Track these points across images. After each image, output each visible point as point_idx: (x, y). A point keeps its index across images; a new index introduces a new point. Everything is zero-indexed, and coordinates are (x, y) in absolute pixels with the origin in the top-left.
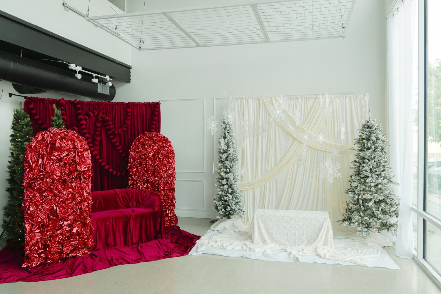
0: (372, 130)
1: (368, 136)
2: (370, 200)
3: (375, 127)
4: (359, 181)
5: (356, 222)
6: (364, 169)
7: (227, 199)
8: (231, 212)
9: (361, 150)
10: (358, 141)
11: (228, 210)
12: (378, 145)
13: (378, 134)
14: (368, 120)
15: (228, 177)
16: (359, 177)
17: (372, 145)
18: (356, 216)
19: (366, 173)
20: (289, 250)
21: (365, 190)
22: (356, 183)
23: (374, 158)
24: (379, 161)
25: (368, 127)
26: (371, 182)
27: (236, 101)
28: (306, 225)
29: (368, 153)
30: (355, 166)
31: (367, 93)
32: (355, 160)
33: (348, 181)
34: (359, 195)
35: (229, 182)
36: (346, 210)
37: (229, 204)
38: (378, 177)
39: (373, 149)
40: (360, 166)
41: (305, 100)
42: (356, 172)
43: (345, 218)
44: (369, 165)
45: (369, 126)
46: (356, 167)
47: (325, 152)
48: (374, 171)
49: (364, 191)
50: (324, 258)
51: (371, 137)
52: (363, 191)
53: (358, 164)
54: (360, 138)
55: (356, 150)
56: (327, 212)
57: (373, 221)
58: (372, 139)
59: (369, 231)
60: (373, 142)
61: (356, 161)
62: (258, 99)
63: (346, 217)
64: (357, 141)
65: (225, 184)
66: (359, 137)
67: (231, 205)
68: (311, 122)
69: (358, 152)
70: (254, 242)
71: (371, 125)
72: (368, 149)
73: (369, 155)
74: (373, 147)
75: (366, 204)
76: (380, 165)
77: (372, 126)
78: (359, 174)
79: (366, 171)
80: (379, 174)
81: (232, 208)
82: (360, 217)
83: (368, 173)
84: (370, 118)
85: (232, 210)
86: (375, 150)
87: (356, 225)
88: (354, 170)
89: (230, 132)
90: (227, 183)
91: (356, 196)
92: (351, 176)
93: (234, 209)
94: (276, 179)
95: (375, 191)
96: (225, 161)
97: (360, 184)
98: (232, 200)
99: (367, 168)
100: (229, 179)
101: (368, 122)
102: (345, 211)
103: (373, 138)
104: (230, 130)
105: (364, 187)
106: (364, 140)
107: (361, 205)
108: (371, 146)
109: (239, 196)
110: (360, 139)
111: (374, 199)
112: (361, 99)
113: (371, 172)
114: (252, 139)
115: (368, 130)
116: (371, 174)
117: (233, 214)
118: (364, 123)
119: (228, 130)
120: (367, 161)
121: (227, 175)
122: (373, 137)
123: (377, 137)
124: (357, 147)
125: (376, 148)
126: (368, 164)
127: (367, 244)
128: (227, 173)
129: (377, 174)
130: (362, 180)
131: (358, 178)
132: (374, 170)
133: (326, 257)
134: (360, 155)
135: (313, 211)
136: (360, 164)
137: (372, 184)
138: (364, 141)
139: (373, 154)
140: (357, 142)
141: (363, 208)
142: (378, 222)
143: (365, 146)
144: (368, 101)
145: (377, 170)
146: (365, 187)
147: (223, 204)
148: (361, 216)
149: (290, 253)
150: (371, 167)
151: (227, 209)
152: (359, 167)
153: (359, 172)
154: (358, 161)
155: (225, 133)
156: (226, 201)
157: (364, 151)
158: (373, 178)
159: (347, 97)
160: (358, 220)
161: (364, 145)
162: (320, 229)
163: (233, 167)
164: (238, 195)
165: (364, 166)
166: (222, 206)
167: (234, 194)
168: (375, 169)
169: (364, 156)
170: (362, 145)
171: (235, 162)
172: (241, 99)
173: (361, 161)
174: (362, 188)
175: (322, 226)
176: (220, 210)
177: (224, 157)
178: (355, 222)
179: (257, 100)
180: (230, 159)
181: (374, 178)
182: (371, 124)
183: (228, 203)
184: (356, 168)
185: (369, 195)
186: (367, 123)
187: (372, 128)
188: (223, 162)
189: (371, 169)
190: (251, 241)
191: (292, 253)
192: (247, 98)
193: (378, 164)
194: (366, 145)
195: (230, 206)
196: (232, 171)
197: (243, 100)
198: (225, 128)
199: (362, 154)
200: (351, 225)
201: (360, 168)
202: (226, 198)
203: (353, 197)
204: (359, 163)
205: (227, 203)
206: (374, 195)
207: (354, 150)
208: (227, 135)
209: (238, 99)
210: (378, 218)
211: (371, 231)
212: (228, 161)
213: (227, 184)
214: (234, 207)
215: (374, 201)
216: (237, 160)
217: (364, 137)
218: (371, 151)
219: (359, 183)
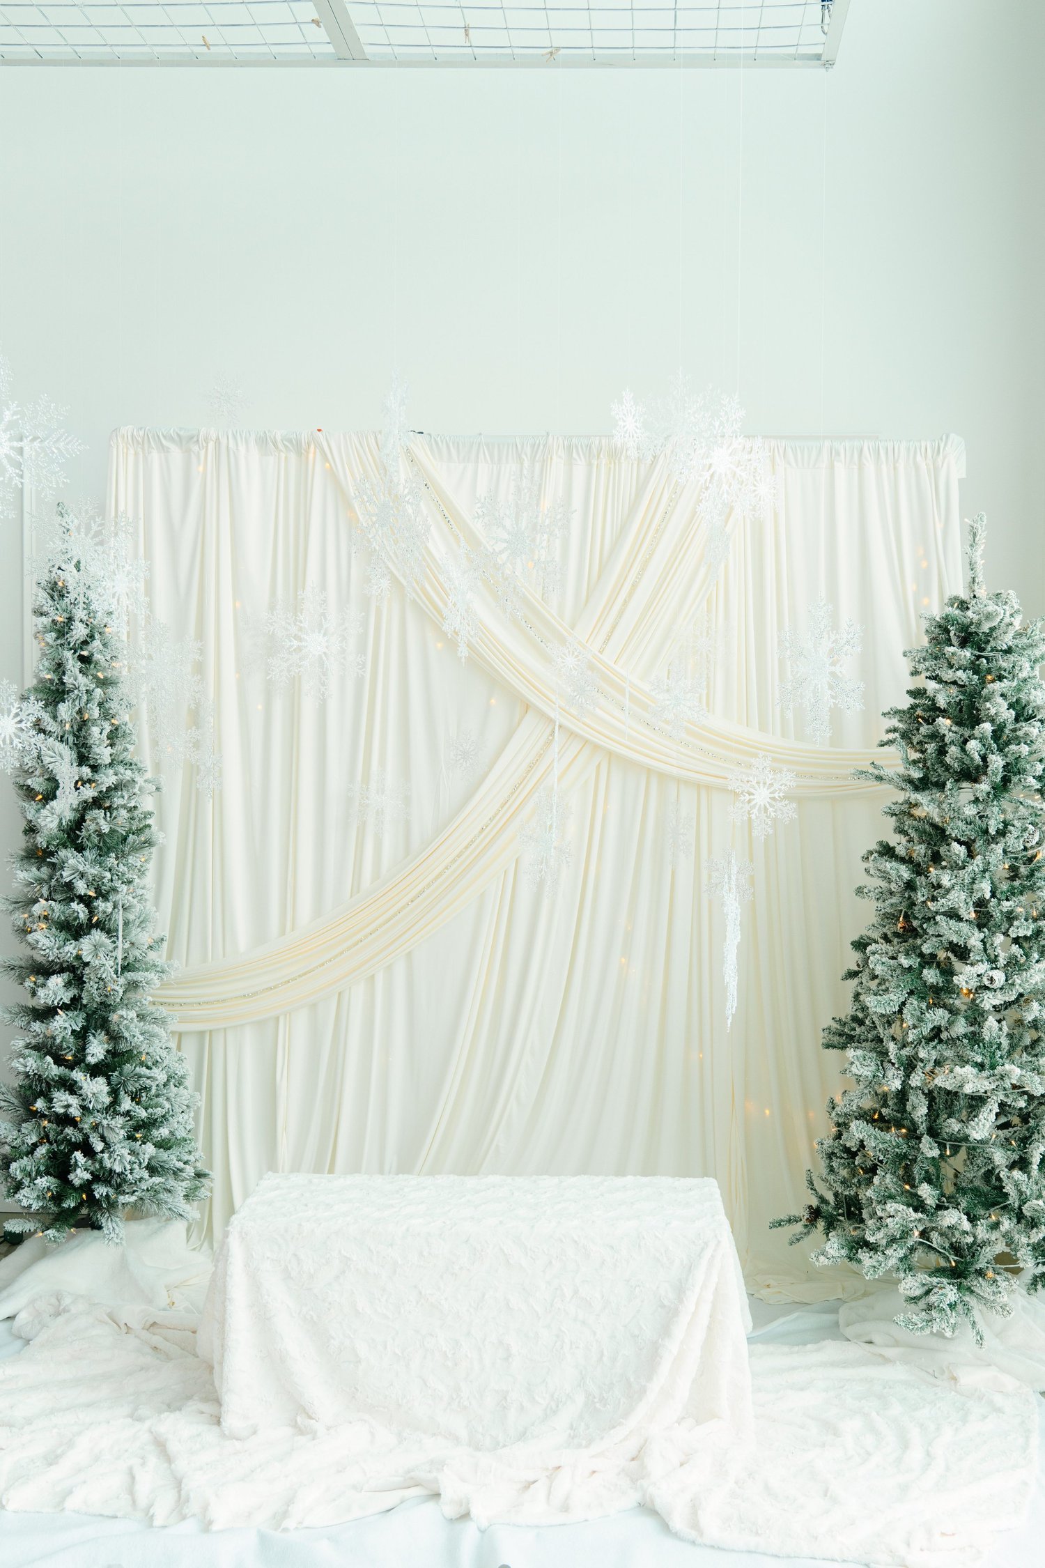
0: (987, 658)
1: (964, 693)
2: (977, 1102)
3: (1007, 640)
4: (908, 977)
5: (892, 1240)
6: (943, 904)
7: (68, 1106)
8: (100, 1190)
9: (921, 785)
10: (901, 726)
11: (77, 1182)
12: (1025, 749)
13: (1025, 680)
14: (964, 595)
15: (78, 957)
16: (907, 954)
17: (989, 748)
18: (891, 1207)
19: (950, 931)
20: (451, 1489)
21: (944, 1036)
22: (892, 996)
23: (1002, 833)
24: (1025, 849)
25: (968, 638)
26: (987, 988)
27: (155, 456)
28: (576, 1292)
29: (964, 798)
30: (884, 884)
31: (952, 436)
32: (885, 839)
33: (843, 972)
34: (909, 1066)
35: (91, 993)
36: (831, 1156)
37: (86, 1137)
38: (1027, 955)
39: (998, 779)
40: (920, 881)
41: (590, 465)
42: (892, 917)
43: (823, 1200)
44: (973, 883)
45: (973, 629)
46: (893, 887)
47: (708, 788)
48: (997, 915)
49: (941, 1041)
50: (693, 1534)
51: (987, 699)
52: (932, 1039)
53: (906, 874)
54: (913, 707)
55: (890, 781)
56: (711, 1186)
57: (994, 1236)
58: (993, 712)
59: (967, 1299)
60: (997, 734)
61: (887, 851)
62: (298, 447)
63: (830, 1197)
64: (895, 722)
65: (65, 1007)
66: (912, 701)
67: (98, 1146)
68: (626, 603)
69: (901, 797)
70: (230, 1422)
71: (985, 628)
72: (970, 774)
73: (970, 811)
74: (996, 762)
75: (953, 1126)
76: (1031, 875)
77: (992, 629)
78: (910, 933)
79: (953, 914)
80: (1029, 933)
81: (107, 1164)
82: (916, 1210)
83: (963, 926)
84: (979, 579)
85: (103, 1176)
86: (1006, 781)
87: (892, 1262)
88: (880, 904)
89: (97, 657)
90: (80, 997)
91: (891, 1072)
92: (860, 945)
93: (118, 1169)
94: (409, 955)
95: (1005, 1043)
96: (63, 853)
97: (913, 1001)
98: (107, 1109)
99: (957, 898)
100: (87, 971)
101: (963, 606)
102: (822, 1164)
103: (1000, 709)
104: (97, 643)
105: (938, 1016)
106: (940, 720)
107: (922, 1128)
108: (984, 758)
109: (162, 1077)
110: (919, 712)
111: (1001, 1096)
112: (917, 468)
113: (983, 920)
114: (260, 707)
115: (967, 654)
116: (982, 936)
117: (112, 1205)
118: (937, 611)
119: (85, 643)
120: (959, 850)
121: (70, 949)
122: (1000, 700)
123: (1018, 701)
124: (896, 760)
125: (1012, 770)
126: (965, 875)
127: (955, 1379)
128: (74, 930)
129: (1021, 934)
130: (931, 976)
131: (905, 962)
132: (997, 910)
133: (701, 1533)
134: (917, 812)
135: (630, 1178)
136: (919, 870)
137: (989, 1001)
138: (944, 724)
139: (996, 809)
140: (895, 730)
141: (929, 1149)
142: (1024, 1240)
143: (948, 759)
144: (960, 481)
145: (1019, 909)
146: (947, 1015)
147: (45, 1138)
148: (919, 1206)
149: (463, 1511)
150: (985, 888)
151: (71, 1176)
152: (910, 886)
153: (906, 917)
154: (901, 851)
155: (60, 665)
156: (66, 1120)
157: (941, 786)
158: (993, 961)
159: (838, 454)
160: (906, 1234)
161: (942, 751)
162: (668, 1315)
163: (114, 890)
164: (155, 1072)
165: (939, 886)
166: (42, 1151)
167: (127, 1068)
168: (1006, 905)
169: (937, 820)
170: (931, 747)
171: (131, 859)
172: (187, 441)
173: (920, 851)
174: (930, 1026)
175: (681, 1290)
176: (26, 1181)
177: (54, 825)
178: (884, 1242)
179: (293, 457)
180: (96, 840)
181: (1002, 962)
182: (988, 617)
183: (81, 1130)
184: (891, 893)
185: (969, 1070)
186: (957, 612)
187: (992, 644)
188: (52, 854)
189: (981, 904)
190: (208, 1408)
191: (474, 1512)
192: (224, 441)
193: (1023, 870)
194: (953, 750)
195: (89, 1152)
196: (109, 916)
197: (203, 453)
198: (62, 630)
199: (928, 806)
200: (859, 1261)
201: (920, 897)
202: (62, 1100)
203: (873, 1082)
204: (907, 861)
205: (69, 1131)
206: (999, 1070)
207: (879, 778)
208: (74, 675)
209: (172, 447)
210: (1020, 1217)
211: (980, 1297)
212: (80, 849)
213: (74, 1004)
214: (120, 1159)
215: (1002, 1105)
216: (149, 843)
217: (942, 702)
218: (984, 787)
219: (911, 993)
